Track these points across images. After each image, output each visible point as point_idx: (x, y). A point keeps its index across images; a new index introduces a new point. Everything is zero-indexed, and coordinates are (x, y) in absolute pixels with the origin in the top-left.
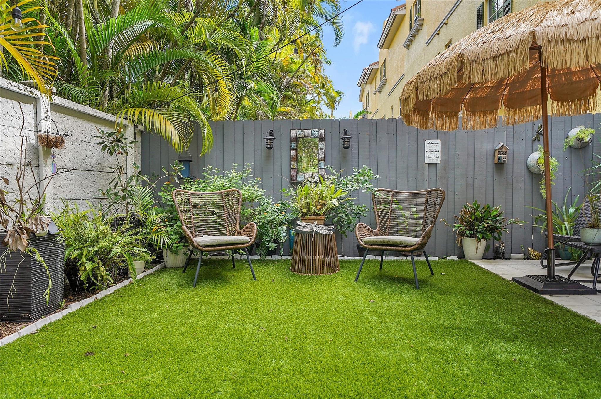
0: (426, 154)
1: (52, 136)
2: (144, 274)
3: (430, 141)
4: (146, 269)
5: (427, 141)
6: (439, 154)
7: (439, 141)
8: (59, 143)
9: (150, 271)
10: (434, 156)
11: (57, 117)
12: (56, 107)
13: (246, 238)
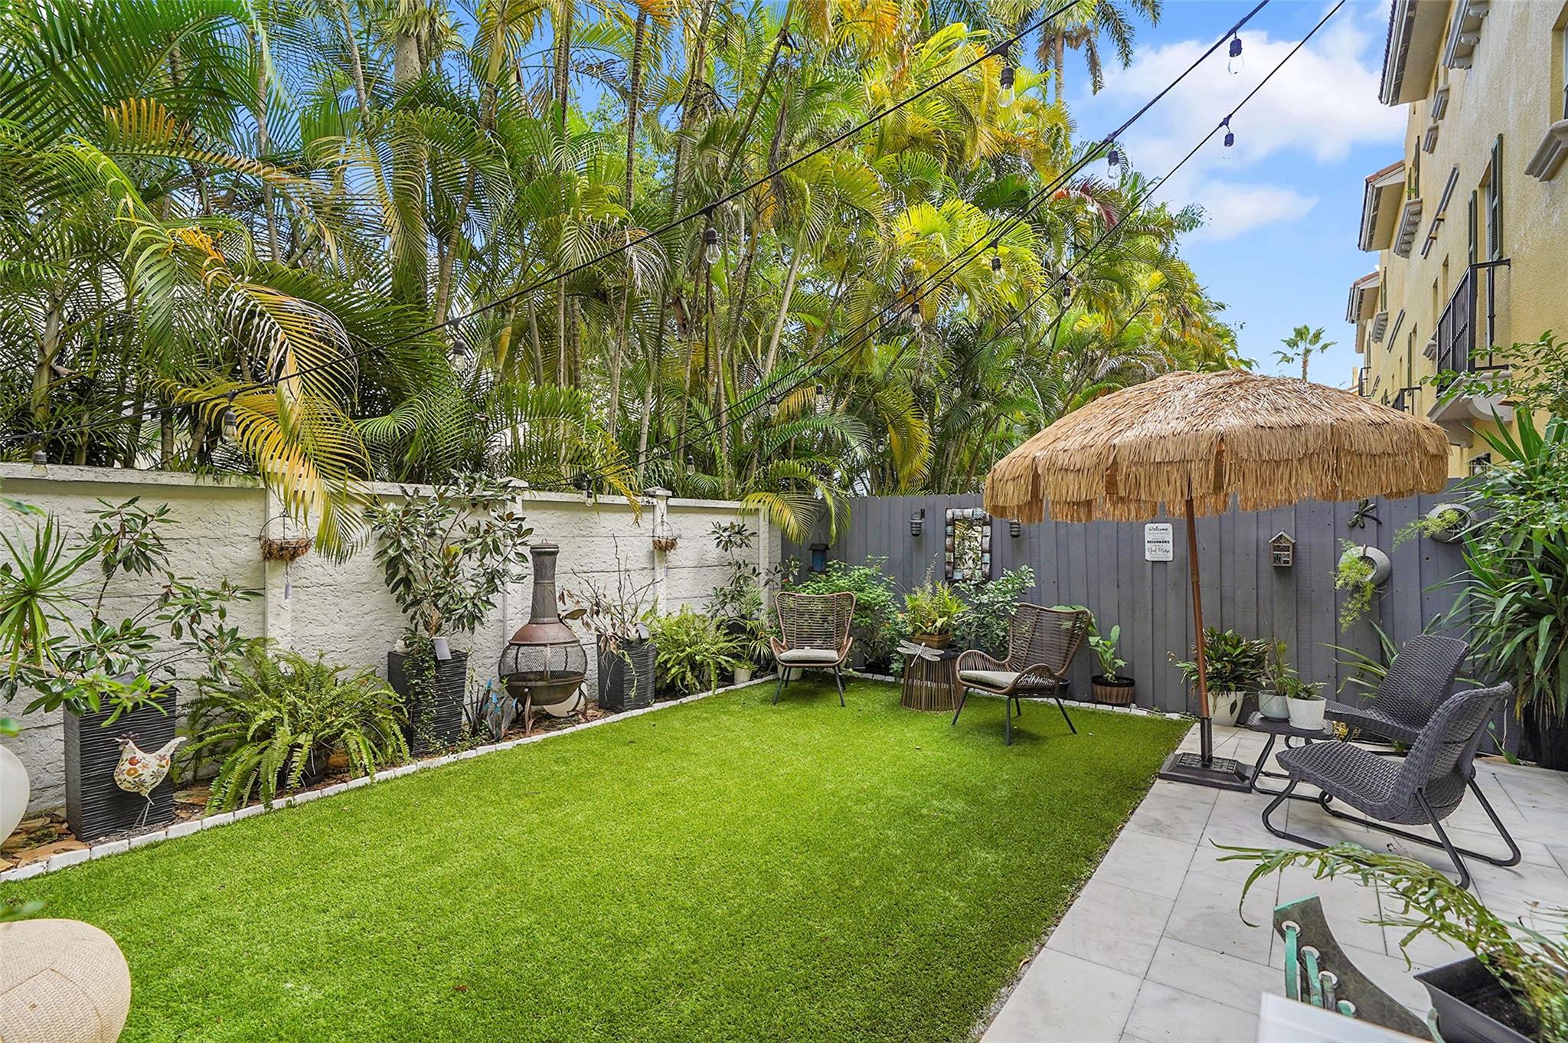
0: (1147, 545)
1: (663, 541)
2: (748, 684)
3: (1154, 526)
4: (754, 676)
5: (1148, 526)
6: (1170, 547)
7: (1169, 526)
8: (671, 545)
9: (756, 681)
10: (1161, 550)
11: (674, 518)
12: (671, 509)
13: (833, 654)
